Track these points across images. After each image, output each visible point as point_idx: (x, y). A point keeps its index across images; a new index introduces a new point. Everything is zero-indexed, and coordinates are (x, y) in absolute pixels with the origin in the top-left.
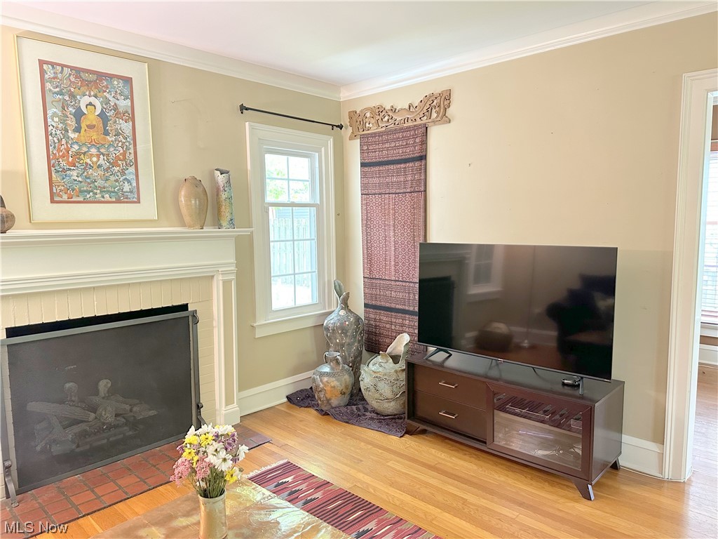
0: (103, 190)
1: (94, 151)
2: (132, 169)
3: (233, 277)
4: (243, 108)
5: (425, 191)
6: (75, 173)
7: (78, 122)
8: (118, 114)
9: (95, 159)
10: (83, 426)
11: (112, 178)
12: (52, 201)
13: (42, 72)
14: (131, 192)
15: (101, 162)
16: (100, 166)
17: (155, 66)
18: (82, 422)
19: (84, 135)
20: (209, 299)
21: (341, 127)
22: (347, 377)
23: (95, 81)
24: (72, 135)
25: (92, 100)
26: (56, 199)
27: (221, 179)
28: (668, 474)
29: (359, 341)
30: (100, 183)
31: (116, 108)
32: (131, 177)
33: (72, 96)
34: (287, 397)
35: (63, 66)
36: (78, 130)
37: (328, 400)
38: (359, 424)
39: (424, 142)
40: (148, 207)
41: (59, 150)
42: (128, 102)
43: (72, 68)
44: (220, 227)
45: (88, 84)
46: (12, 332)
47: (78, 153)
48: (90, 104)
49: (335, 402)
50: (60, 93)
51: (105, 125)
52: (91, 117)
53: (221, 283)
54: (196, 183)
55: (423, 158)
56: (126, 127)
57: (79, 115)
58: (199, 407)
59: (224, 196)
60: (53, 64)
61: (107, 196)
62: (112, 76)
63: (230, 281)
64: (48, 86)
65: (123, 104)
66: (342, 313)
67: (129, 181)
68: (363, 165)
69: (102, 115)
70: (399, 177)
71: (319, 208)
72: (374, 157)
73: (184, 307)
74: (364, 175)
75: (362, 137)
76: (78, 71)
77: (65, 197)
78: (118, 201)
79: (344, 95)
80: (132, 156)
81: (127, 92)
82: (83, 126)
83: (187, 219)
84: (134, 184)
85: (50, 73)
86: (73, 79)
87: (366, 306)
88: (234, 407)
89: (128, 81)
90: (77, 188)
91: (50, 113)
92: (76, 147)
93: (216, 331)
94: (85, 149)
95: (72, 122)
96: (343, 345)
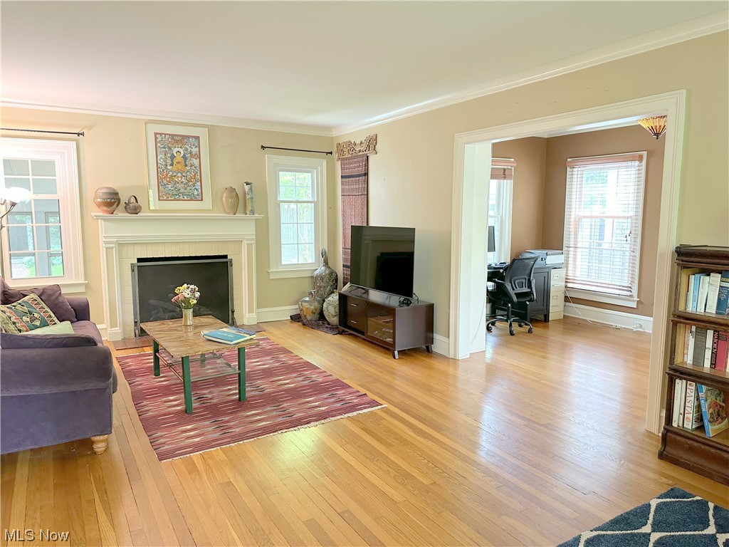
0: (184, 194)
1: (179, 175)
2: (199, 183)
3: (254, 242)
4: (263, 147)
5: (367, 194)
6: (170, 186)
7: (172, 161)
8: (192, 155)
9: (180, 179)
10: (174, 313)
11: (189, 188)
12: (159, 200)
13: (156, 138)
14: (198, 195)
15: (183, 180)
16: (182, 182)
17: (212, 129)
18: (174, 311)
19: (175, 168)
20: (240, 253)
21: (331, 153)
22: (316, 303)
23: (181, 140)
24: (169, 167)
25: (179, 149)
26: (161, 198)
27: (247, 187)
28: (451, 356)
29: (331, 286)
30: (182, 190)
31: (191, 153)
32: (199, 187)
33: (170, 148)
34: (291, 317)
35: (165, 134)
36: (172, 165)
37: (305, 316)
38: (318, 329)
39: (367, 165)
40: (207, 202)
41: (163, 175)
42: (197, 149)
43: (170, 135)
44: (246, 214)
45: (177, 142)
46: (139, 260)
47: (172, 176)
48: (178, 151)
49: (309, 317)
50: (164, 148)
51: (185, 161)
52: (179, 158)
53: (246, 245)
54: (232, 190)
55: (366, 174)
56: (196, 162)
57: (173, 157)
58: (233, 312)
59: (248, 197)
60: (161, 134)
61: (185, 197)
62: (189, 137)
63: (252, 244)
64: (159, 144)
65: (195, 150)
66: (323, 268)
67: (197, 190)
68: (342, 177)
69: (184, 157)
70: (356, 185)
71: (316, 204)
72: (347, 172)
73: (225, 257)
74: (343, 183)
75: (342, 160)
76: (172, 136)
77: (165, 198)
78: (191, 200)
79: (334, 134)
80: (199, 177)
81: (196, 144)
82: (175, 163)
83: (227, 209)
84: (200, 191)
85: (159, 138)
86: (170, 140)
87: (344, 266)
88: (254, 315)
89: (197, 138)
90: (171, 193)
91: (159, 158)
92: (171, 173)
93: (243, 271)
94: (175, 174)
95: (169, 161)
96: (321, 287)
